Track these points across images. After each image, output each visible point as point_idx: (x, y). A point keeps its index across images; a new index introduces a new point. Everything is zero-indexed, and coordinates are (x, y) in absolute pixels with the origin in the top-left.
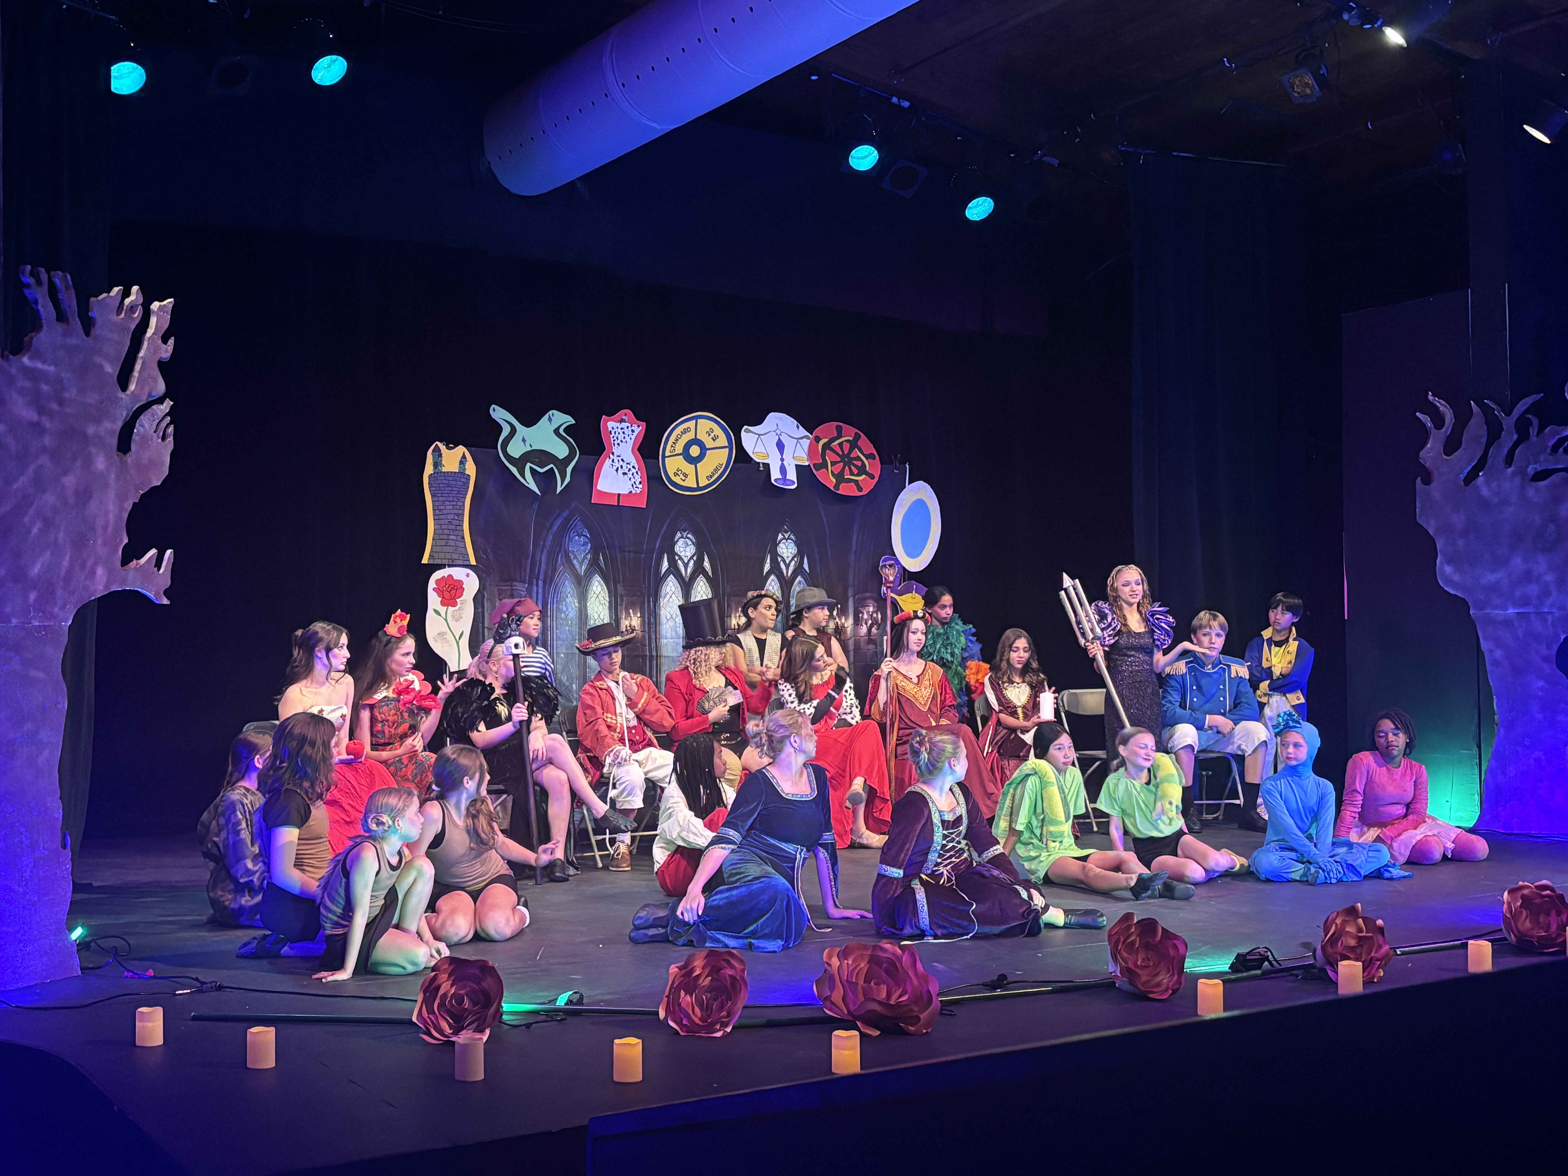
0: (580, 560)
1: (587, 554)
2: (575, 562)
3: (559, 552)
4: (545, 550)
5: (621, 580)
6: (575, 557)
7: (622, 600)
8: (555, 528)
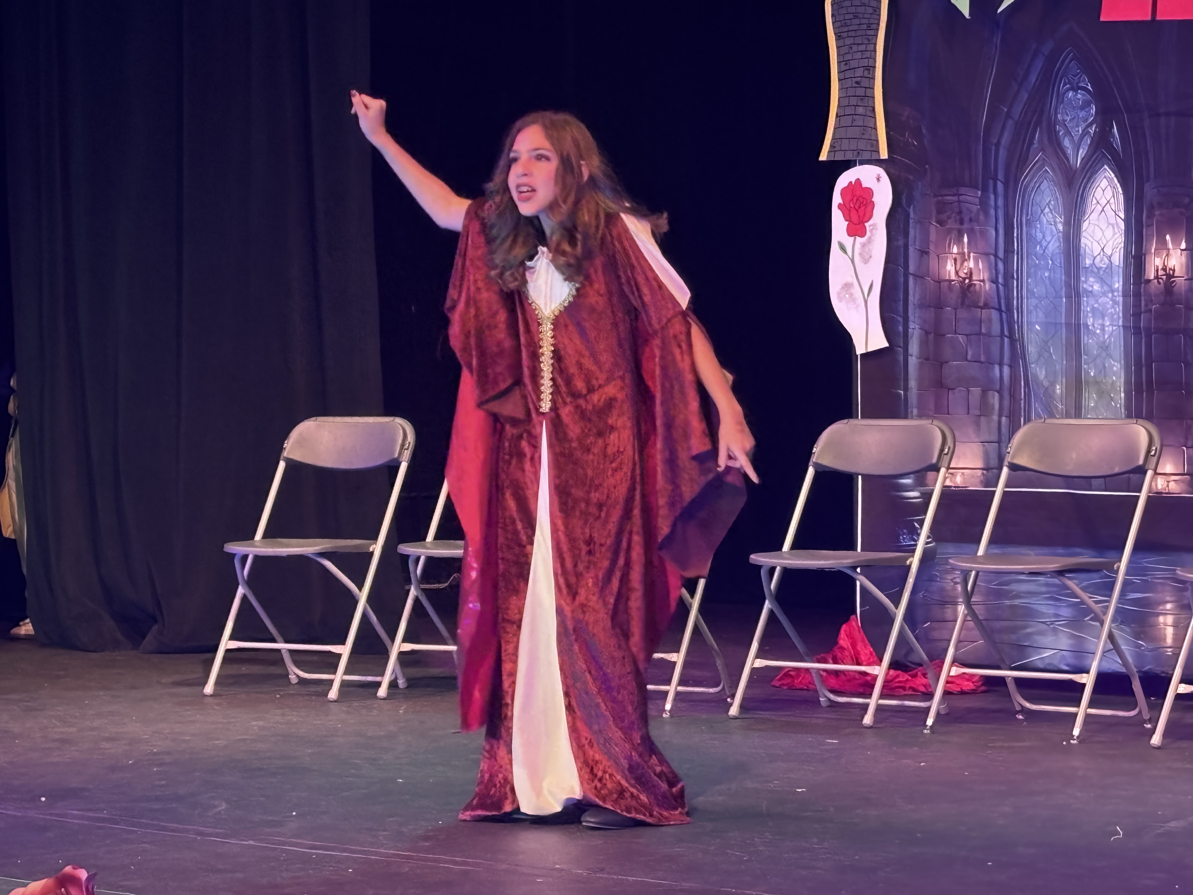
0: (1076, 138)
1: (1090, 125)
2: (1067, 143)
3: (1038, 123)
4: (1010, 122)
5: (1152, 175)
6: (1068, 133)
7: (1150, 216)
8: (1033, 78)
